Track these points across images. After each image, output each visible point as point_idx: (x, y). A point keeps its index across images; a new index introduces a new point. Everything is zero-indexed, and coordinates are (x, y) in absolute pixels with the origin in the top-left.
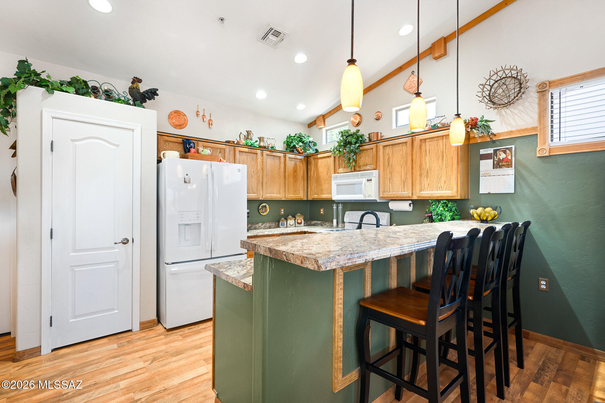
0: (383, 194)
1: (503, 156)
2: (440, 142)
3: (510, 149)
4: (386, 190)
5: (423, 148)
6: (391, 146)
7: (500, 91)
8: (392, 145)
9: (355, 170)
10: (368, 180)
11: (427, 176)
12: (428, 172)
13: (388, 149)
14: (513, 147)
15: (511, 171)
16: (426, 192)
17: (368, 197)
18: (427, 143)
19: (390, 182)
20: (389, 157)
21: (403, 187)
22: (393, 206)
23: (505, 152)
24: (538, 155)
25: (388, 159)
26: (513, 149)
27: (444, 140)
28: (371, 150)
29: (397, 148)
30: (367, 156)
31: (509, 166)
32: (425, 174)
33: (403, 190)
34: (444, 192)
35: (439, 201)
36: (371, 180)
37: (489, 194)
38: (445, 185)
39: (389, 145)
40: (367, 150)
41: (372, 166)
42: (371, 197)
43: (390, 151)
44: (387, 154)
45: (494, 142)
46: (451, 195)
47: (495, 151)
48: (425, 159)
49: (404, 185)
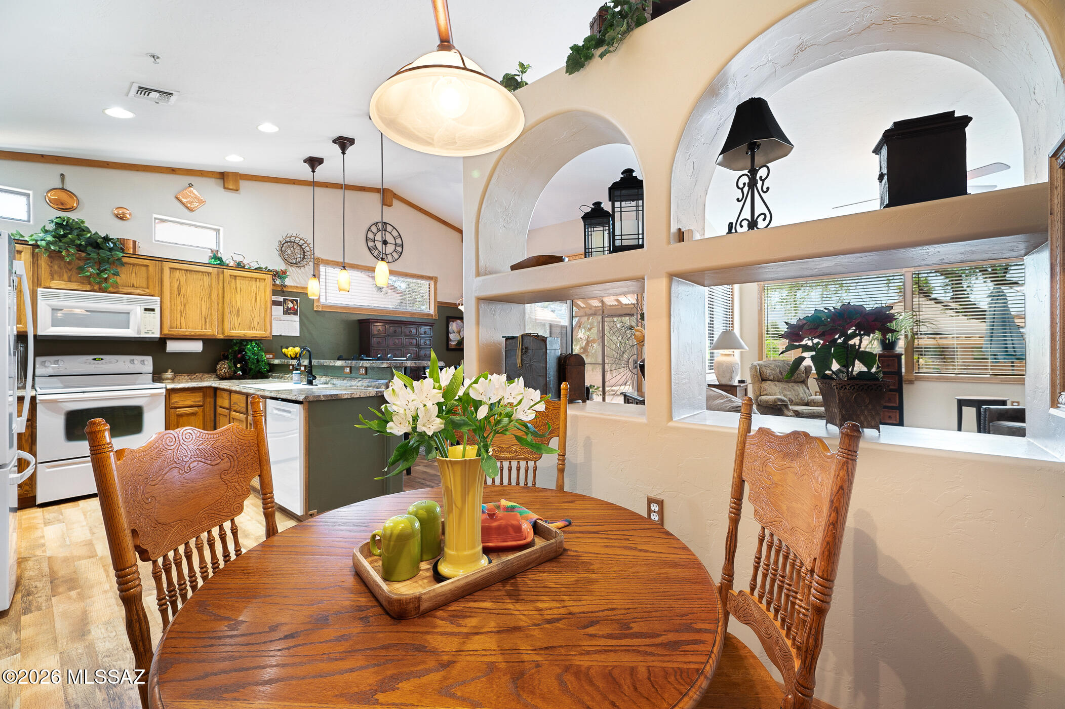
0: (169, 331)
1: (291, 305)
2: (253, 283)
3: (296, 301)
4: (174, 325)
5: (233, 284)
6: (183, 271)
7: (289, 252)
8: (187, 270)
9: (102, 290)
10: (146, 310)
11: (238, 315)
12: (238, 311)
13: (177, 274)
14: (299, 299)
15: (297, 318)
16: (237, 331)
17: (146, 333)
18: (237, 280)
19: (181, 315)
20: (180, 284)
21: (203, 323)
22: (173, 347)
23: (292, 302)
24: (315, 309)
25: (178, 286)
26: (299, 301)
27: (258, 283)
28: (144, 268)
29: (195, 276)
30: (134, 275)
31: (296, 314)
32: (235, 312)
33: (204, 327)
34: (258, 332)
35: (251, 341)
36: (153, 310)
37: (281, 335)
38: (259, 326)
39: (180, 269)
40: (134, 265)
41: (147, 290)
42: (153, 333)
43: (182, 277)
44: (177, 280)
45: (283, 292)
46: (265, 336)
47: (285, 300)
48: (235, 298)
49: (206, 322)
